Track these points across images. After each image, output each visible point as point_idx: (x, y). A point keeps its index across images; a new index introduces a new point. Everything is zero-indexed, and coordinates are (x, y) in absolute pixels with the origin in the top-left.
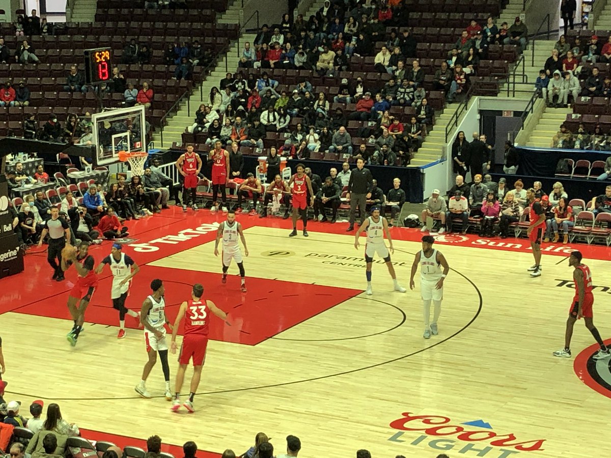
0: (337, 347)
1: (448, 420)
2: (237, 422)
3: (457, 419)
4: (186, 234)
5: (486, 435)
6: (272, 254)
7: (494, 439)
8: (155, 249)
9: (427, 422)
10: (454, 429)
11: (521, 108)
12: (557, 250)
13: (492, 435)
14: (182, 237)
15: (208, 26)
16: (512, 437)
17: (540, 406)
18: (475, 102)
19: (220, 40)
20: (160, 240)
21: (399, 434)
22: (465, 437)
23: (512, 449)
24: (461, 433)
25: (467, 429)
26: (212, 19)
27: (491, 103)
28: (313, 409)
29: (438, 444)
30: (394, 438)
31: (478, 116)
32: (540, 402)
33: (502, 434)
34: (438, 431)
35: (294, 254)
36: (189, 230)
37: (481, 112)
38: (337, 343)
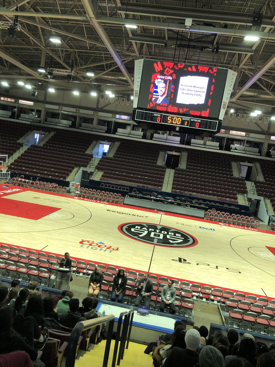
0: (59, 222)
1: (93, 242)
2: (37, 240)
3: (96, 242)
4: (10, 191)
5: (104, 246)
6: (35, 198)
7: (106, 247)
8: (2, 194)
9: (88, 242)
10: (96, 244)
11: (93, 171)
12: (104, 203)
13: (106, 246)
14: (9, 191)
15: (15, 142)
16: (111, 247)
17: (114, 239)
18: (82, 168)
19: (18, 146)
20: (3, 192)
21: (82, 245)
22: (99, 246)
23: (112, 250)
24: (98, 245)
25: (99, 244)
26: (16, 141)
27: (85, 169)
28: (58, 238)
29: (93, 248)
30: (81, 246)
31: (82, 172)
32: (114, 238)
33: (108, 246)
34: (92, 245)
35: (40, 198)
36: (11, 190)
37: (83, 171)
38: (59, 221)
